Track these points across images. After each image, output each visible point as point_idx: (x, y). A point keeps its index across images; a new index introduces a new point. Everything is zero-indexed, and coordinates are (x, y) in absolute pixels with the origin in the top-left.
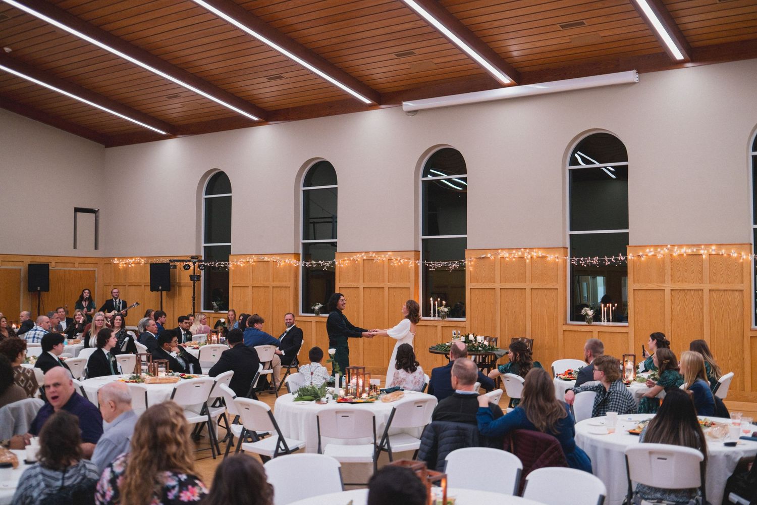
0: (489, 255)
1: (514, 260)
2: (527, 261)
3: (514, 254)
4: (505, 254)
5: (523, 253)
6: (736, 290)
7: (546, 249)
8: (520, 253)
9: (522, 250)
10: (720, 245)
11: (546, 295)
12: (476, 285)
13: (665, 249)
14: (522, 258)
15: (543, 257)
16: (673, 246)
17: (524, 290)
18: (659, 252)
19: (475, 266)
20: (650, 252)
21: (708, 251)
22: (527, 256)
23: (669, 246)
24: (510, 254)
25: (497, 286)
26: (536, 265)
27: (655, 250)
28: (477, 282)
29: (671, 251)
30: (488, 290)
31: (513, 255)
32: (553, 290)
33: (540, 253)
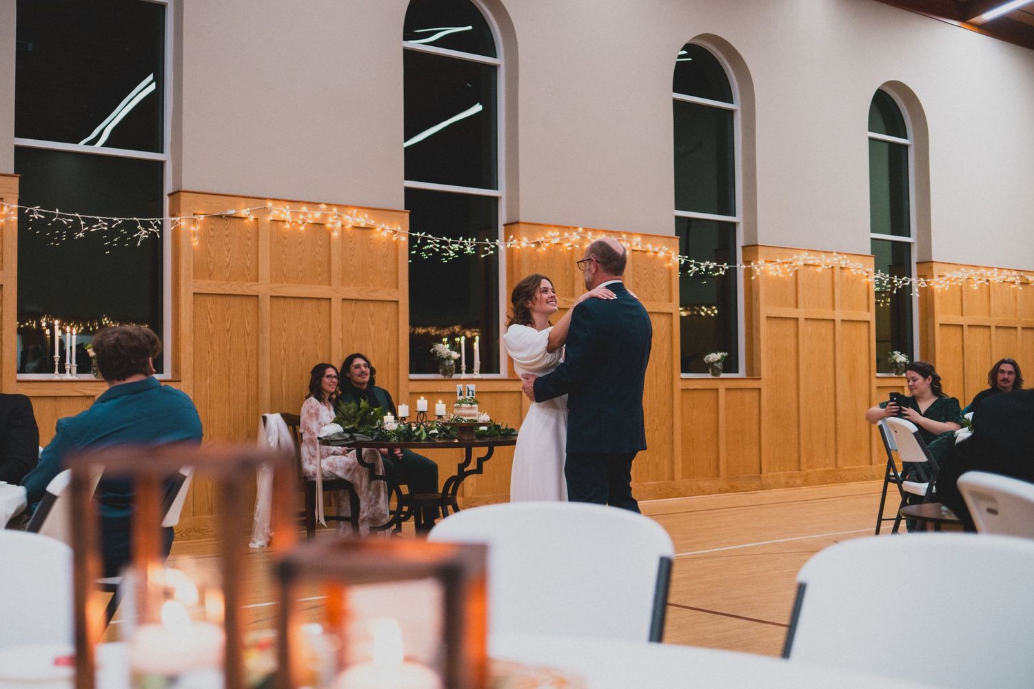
0: (244, 213)
1: (302, 228)
2: (335, 234)
3: (305, 214)
4: (284, 212)
5: (325, 216)
6: (663, 313)
7: (375, 211)
8: (318, 215)
9: (323, 206)
10: (645, 236)
11: (372, 316)
12: (209, 285)
13: (575, 234)
14: (319, 225)
15: (368, 229)
16: (586, 229)
17: (323, 303)
18: (567, 240)
19: (205, 236)
20: (553, 236)
21: (631, 243)
22: (334, 223)
23: (580, 230)
24: (295, 214)
25: (264, 287)
26: (351, 244)
27: (561, 235)
28: (211, 276)
29: (583, 238)
30: (238, 299)
31: (301, 217)
32: (385, 304)
33: (363, 220)
